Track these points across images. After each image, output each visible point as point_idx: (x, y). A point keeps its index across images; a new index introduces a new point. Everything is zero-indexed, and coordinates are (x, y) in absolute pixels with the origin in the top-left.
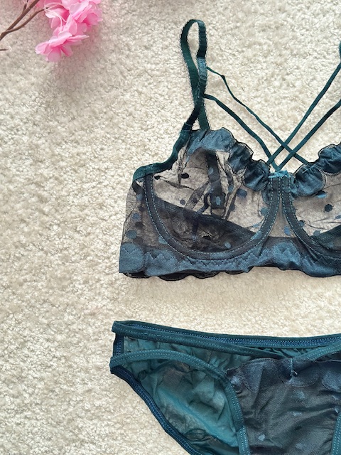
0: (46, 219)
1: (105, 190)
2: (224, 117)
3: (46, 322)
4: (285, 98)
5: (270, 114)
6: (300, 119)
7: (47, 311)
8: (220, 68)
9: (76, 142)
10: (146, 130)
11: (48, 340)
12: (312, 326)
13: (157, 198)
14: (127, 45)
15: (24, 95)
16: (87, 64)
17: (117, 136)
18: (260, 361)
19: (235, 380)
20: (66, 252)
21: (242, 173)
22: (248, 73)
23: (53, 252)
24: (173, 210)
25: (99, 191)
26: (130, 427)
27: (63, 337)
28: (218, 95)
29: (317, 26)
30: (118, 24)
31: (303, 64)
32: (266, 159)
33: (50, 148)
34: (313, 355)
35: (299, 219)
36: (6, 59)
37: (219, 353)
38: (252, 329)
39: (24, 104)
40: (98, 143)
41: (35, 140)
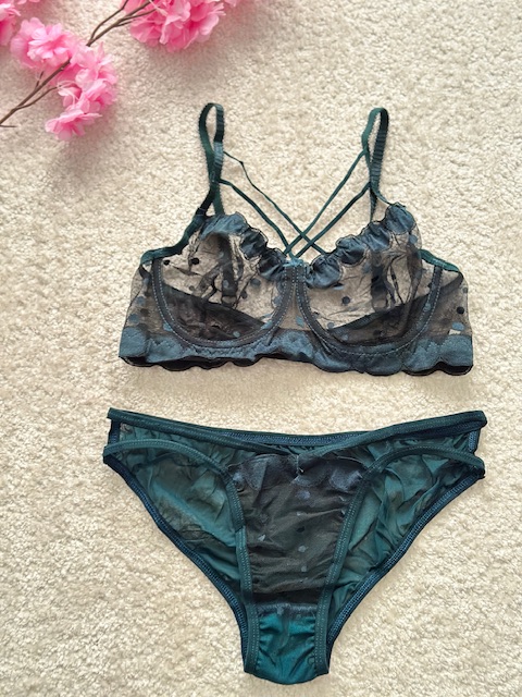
0: (46, 301)
1: (110, 274)
2: (241, 204)
3: (38, 409)
4: (306, 187)
5: (290, 203)
6: (320, 208)
7: (40, 399)
8: (239, 154)
9: (83, 224)
10: (158, 214)
11: (38, 429)
12: (324, 424)
13: (164, 284)
14: (143, 127)
15: (30, 174)
16: (100, 145)
17: (126, 219)
18: (264, 457)
19: (238, 477)
20: (64, 337)
21: (256, 260)
22: (268, 160)
23: (50, 337)
24: (181, 297)
25: (104, 275)
26: (122, 524)
27: (56, 426)
28: (236, 181)
29: (343, 115)
30: (135, 105)
31: (327, 153)
32: (283, 249)
33: (54, 229)
34: (321, 451)
35: (313, 310)
36: (14, 137)
37: (221, 446)
38: (259, 425)
39: (30, 184)
40: (106, 225)
41: (39, 220)
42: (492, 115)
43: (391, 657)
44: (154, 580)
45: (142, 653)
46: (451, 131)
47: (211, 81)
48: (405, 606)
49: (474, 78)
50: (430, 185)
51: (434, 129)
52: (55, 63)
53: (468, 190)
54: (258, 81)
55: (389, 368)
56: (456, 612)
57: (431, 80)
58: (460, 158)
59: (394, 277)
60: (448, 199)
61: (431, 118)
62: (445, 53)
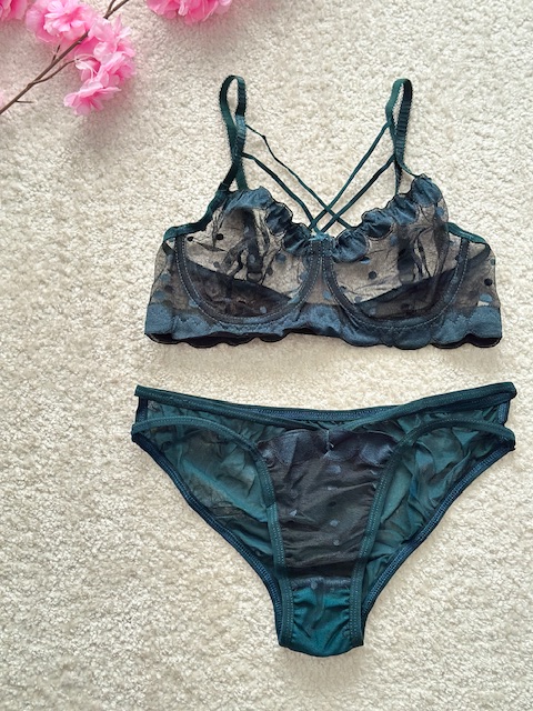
0: (68, 280)
1: (132, 252)
2: (264, 179)
3: (63, 389)
4: (329, 161)
5: (313, 177)
6: (345, 182)
7: (65, 379)
8: (261, 128)
9: (104, 200)
10: (180, 190)
11: (64, 409)
13: (188, 261)
14: (162, 102)
15: (49, 150)
16: (118, 120)
17: (148, 195)
18: (294, 433)
19: (268, 453)
20: (87, 316)
21: (281, 236)
22: (291, 134)
23: (74, 316)
24: (205, 274)
25: (126, 252)
26: (151, 502)
27: (82, 405)
28: (258, 155)
29: (365, 88)
30: (154, 79)
31: (350, 126)
32: (308, 224)
33: (75, 206)
34: (350, 426)
35: (340, 284)
36: (31, 113)
37: (250, 423)
38: (288, 401)
39: (49, 160)
40: (127, 201)
41: (59, 197)
42: (515, 86)
43: (425, 628)
44: (186, 557)
45: (176, 630)
46: (476, 102)
47: (231, 54)
48: (438, 578)
49: (497, 48)
50: (455, 156)
51: (458, 100)
52: (72, 37)
53: (494, 162)
54: (279, 54)
55: (418, 341)
56: (488, 583)
57: (454, 51)
58: (485, 130)
59: (421, 249)
60: (474, 171)
61: (455, 89)
62: (467, 24)
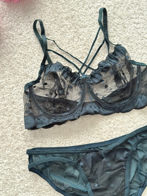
1: (13, 96)
2: (57, 57)
4: (81, 45)
5: (76, 53)
6: (88, 52)
8: (52, 38)
10: (26, 68)
12: (109, 135)
13: (35, 95)
14: (12, 35)
17: (14, 73)
18: (90, 154)
19: (81, 164)
20: (2, 125)
21: (69, 79)
22: (64, 38)
24: (43, 99)
25: (11, 97)
26: (42, 192)
27: (7, 160)
28: (53, 49)
29: (88, 14)
30: (7, 27)
31: (85, 30)
32: (78, 71)
34: (111, 147)
35: (95, 93)
37: (73, 154)
38: (85, 142)
40: (7, 77)
46: (131, 11)
47: (34, 11)
50: (127, 33)
51: (124, 12)
53: (142, 33)
54: (52, 7)
55: (128, 109)
58: (137, 21)
59: (123, 74)
60: (136, 38)
61: (122, 8)
